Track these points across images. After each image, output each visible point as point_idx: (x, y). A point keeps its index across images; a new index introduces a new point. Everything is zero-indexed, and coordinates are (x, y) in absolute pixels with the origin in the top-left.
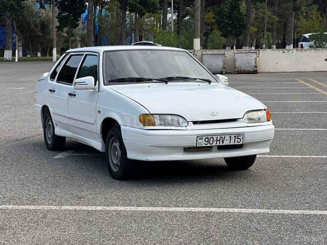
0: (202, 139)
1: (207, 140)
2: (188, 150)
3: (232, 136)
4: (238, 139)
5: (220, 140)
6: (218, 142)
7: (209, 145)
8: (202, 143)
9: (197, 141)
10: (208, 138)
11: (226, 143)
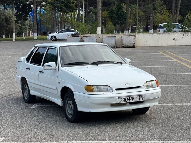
0: (121, 99)
1: (124, 99)
2: (113, 105)
3: (138, 97)
4: (141, 98)
5: (131, 99)
6: (130, 100)
7: (125, 102)
8: (121, 101)
9: (118, 100)
10: (125, 98)
11: (135, 100)
